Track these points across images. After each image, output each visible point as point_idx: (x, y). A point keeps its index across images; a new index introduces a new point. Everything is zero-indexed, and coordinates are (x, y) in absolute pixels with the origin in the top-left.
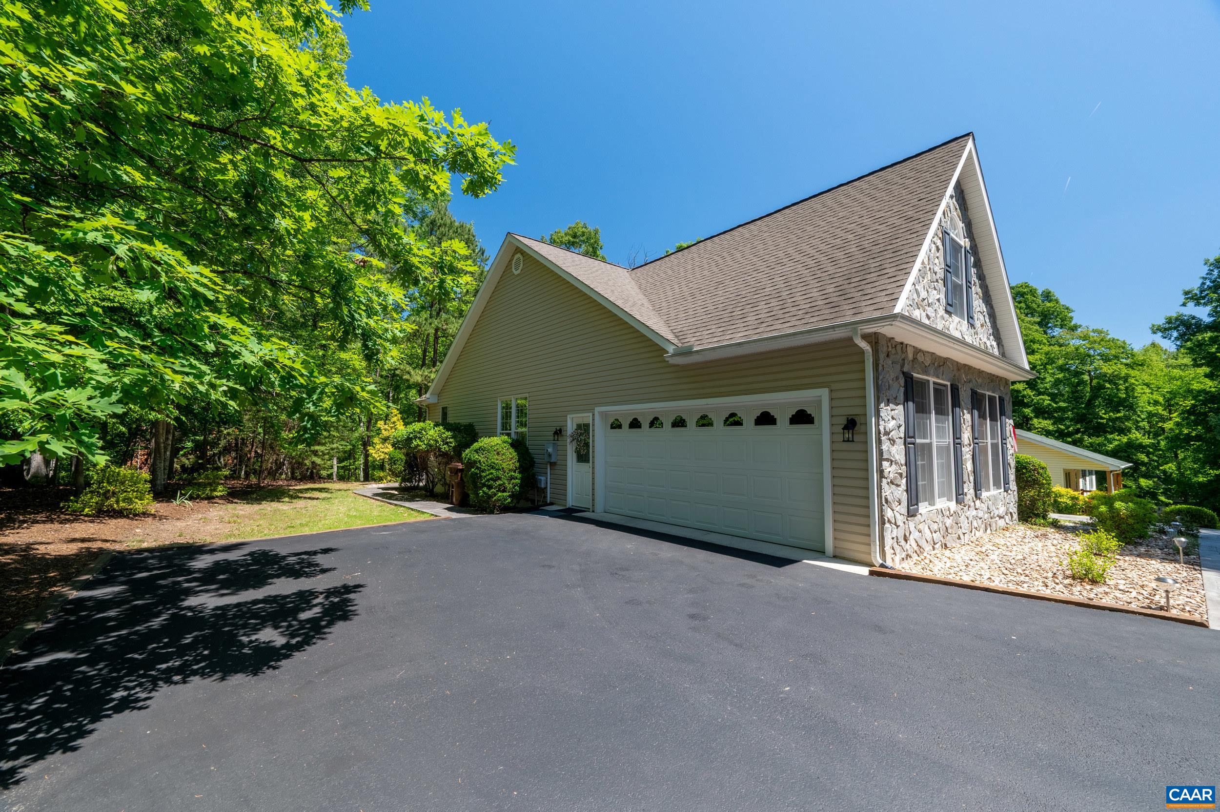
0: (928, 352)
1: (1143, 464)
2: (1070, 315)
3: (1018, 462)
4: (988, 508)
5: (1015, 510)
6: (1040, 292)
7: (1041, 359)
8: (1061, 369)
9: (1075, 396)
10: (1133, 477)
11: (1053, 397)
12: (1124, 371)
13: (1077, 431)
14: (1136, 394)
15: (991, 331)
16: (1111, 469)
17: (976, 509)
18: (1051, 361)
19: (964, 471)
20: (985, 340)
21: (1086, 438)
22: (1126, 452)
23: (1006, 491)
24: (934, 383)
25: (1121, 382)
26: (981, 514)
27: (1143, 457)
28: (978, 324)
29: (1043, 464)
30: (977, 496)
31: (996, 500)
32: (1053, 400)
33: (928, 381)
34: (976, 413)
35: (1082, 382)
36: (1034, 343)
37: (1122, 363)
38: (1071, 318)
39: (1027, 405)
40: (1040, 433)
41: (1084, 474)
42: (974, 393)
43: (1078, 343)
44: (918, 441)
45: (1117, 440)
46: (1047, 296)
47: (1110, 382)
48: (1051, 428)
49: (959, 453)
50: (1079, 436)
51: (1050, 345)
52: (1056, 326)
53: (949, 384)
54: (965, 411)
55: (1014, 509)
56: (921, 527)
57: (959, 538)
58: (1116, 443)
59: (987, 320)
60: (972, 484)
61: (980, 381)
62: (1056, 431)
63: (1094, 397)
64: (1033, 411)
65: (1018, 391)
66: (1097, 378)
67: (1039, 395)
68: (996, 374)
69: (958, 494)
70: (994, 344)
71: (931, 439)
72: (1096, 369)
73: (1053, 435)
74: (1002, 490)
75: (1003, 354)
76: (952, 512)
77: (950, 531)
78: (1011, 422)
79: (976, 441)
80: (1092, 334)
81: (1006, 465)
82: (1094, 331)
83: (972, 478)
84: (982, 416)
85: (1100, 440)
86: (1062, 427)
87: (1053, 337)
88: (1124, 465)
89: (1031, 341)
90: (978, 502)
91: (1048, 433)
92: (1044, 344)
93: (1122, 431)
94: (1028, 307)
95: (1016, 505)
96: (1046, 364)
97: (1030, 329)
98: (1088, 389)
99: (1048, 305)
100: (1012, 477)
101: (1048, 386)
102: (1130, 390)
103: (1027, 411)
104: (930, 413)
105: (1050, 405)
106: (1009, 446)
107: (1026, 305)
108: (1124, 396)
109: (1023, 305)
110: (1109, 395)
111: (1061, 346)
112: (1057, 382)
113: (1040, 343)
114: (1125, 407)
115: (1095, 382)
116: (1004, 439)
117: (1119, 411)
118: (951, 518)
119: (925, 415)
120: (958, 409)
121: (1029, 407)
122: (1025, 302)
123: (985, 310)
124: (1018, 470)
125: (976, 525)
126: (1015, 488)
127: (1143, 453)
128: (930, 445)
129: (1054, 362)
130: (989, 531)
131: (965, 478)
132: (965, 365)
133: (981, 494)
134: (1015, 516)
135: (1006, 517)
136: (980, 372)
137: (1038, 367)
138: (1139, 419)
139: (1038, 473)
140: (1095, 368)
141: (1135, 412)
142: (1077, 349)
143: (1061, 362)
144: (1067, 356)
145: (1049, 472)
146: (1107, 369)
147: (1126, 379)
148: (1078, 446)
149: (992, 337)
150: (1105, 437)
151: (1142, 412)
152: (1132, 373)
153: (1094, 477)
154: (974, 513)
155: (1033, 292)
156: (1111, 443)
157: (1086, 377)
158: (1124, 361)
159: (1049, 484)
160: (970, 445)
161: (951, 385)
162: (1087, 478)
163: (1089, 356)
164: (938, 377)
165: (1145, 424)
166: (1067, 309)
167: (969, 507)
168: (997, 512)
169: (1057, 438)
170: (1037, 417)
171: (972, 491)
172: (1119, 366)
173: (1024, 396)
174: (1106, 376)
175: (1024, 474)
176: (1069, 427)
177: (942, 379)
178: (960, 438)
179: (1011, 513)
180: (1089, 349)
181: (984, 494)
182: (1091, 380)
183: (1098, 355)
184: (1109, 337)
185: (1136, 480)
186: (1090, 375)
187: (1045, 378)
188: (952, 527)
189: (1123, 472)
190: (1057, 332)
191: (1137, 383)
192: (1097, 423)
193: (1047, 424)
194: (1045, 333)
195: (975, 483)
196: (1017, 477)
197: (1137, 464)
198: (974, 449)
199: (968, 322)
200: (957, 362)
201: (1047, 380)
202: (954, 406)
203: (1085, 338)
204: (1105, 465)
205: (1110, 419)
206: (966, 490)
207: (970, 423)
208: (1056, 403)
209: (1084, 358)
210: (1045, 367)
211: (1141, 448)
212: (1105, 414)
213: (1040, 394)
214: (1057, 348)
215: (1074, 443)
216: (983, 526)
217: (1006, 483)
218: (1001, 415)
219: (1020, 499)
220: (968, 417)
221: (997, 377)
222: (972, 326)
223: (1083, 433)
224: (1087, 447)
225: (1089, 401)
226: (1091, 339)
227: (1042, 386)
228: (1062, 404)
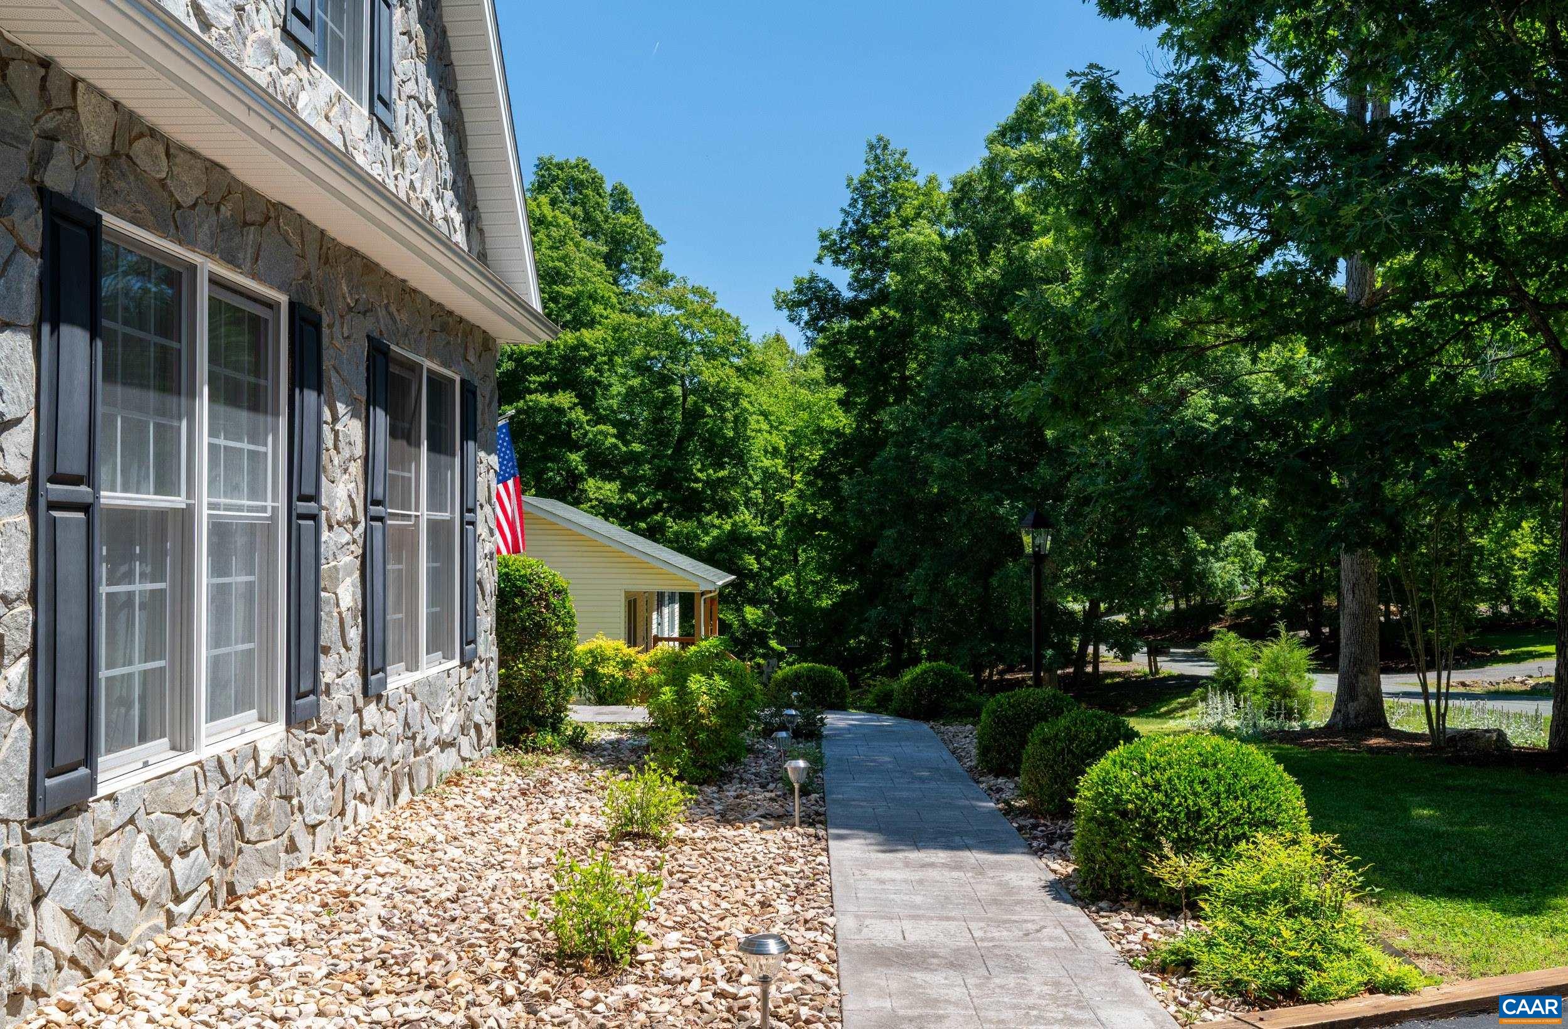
0: (193, 154)
1: (752, 576)
2: (658, 249)
3: (505, 577)
4: (407, 725)
5: (491, 715)
6: (608, 187)
7: (605, 340)
8: (640, 367)
9: (658, 433)
10: (736, 602)
11: (624, 430)
12: (735, 383)
13: (657, 507)
14: (749, 433)
15: (448, 174)
16: (703, 587)
17: (365, 735)
18: (622, 347)
19: (325, 609)
20: (428, 194)
21: (670, 522)
22: (727, 551)
23: (466, 663)
24: (215, 281)
25: (729, 405)
26: (379, 747)
27: (751, 562)
28: (406, 135)
29: (561, 582)
30: (371, 692)
31: (433, 694)
32: (620, 436)
33: (193, 268)
34: (381, 418)
35: (669, 400)
36: (595, 301)
37: (731, 366)
38: (660, 256)
39: (575, 447)
40: (594, 511)
41: (661, 599)
42: (378, 352)
43: (669, 311)
44: (111, 497)
45: (718, 526)
46: (621, 199)
47: (712, 402)
48: (615, 500)
49: (307, 549)
50: (658, 517)
51: (622, 311)
52: (633, 270)
53: (283, 299)
54: (341, 408)
55: (485, 713)
56: (108, 850)
57: (292, 847)
58: (715, 532)
59: (439, 137)
60: (356, 652)
61: (403, 317)
62: (622, 507)
63: (688, 434)
64: (585, 459)
65: (560, 411)
66: (694, 392)
67: (597, 423)
68: (458, 311)
69: (294, 693)
70: (457, 217)
71: (190, 494)
72: (693, 374)
73: (616, 516)
74: (457, 662)
75: (482, 257)
76: (265, 762)
77: (252, 832)
78: (494, 460)
79: (374, 510)
80: (690, 296)
81: (470, 584)
82: (696, 291)
83: (354, 635)
84: (402, 432)
85: (689, 526)
86: (633, 497)
87: (629, 293)
88: (722, 579)
89: (590, 297)
90: (371, 713)
91: (608, 511)
92: (613, 307)
93: (726, 508)
94: (588, 218)
95: (493, 702)
96: (614, 353)
97: (590, 268)
98: (679, 416)
99: (624, 219)
100: (486, 621)
101: (614, 403)
102: (740, 422)
103: (575, 458)
104: (192, 394)
105: (615, 446)
106: (482, 530)
107: (586, 213)
108: (731, 434)
109: (578, 210)
110: (710, 431)
111: (640, 315)
112: (631, 396)
113: (607, 304)
114: (732, 457)
115: (691, 399)
116: (468, 509)
117: (722, 467)
118: (262, 784)
119: (171, 401)
120: (311, 396)
121: (578, 448)
122: (583, 204)
123: (432, 99)
124: (503, 598)
125: (361, 787)
126: (494, 652)
127: (751, 553)
128: (186, 516)
129: (626, 352)
130: (405, 796)
131: (329, 633)
132: (352, 253)
133: (383, 683)
134: (489, 733)
135: (464, 741)
136: (406, 292)
137: (600, 359)
138: (750, 484)
139: (547, 607)
140: (692, 371)
141: (745, 472)
142: (666, 326)
143: (638, 351)
144: (649, 339)
145: (572, 603)
146: (710, 374)
147: (737, 395)
148: (656, 541)
149: (449, 195)
150: (700, 522)
151: (755, 468)
152: (748, 387)
153: (677, 606)
154: (357, 747)
155: (596, 184)
156: (707, 534)
157: (677, 390)
158: (735, 361)
159: (569, 635)
160: (355, 524)
161: (292, 305)
162: (666, 610)
163: (684, 343)
164: (231, 260)
165: (756, 494)
166: (654, 234)
167: (340, 730)
168: (433, 732)
169: (623, 523)
170: (591, 473)
171: (353, 677)
172: (728, 370)
173: (570, 424)
174: (706, 389)
175: (516, 609)
176: (642, 497)
177: (254, 276)
178: (315, 498)
179: (477, 727)
180: (686, 327)
181: (398, 680)
182: (685, 397)
183: (698, 343)
184: (716, 307)
185: (739, 610)
186: (683, 385)
187: (610, 385)
188: (262, 816)
189: (721, 594)
190: (635, 284)
191: (751, 409)
192: (689, 488)
193: (609, 490)
194: (616, 282)
195: (364, 650)
196: (499, 618)
197: (743, 574)
198: (368, 534)
199: (372, 112)
200: (322, 233)
201: (614, 390)
202: (297, 381)
203: (679, 303)
204: (694, 580)
205: (708, 483)
206: (328, 677)
207: (359, 451)
208: (626, 443)
209: (676, 347)
210: (611, 360)
211: (746, 542)
212: (700, 471)
213: (600, 420)
214: (632, 319)
215: (654, 533)
216: (387, 785)
217: (468, 639)
218: (465, 437)
219: (505, 682)
220: (352, 428)
221: (461, 320)
222: (386, 131)
223: (667, 512)
224: (670, 542)
225: (680, 441)
226: (689, 307)
227: (605, 403)
228: (637, 447)
